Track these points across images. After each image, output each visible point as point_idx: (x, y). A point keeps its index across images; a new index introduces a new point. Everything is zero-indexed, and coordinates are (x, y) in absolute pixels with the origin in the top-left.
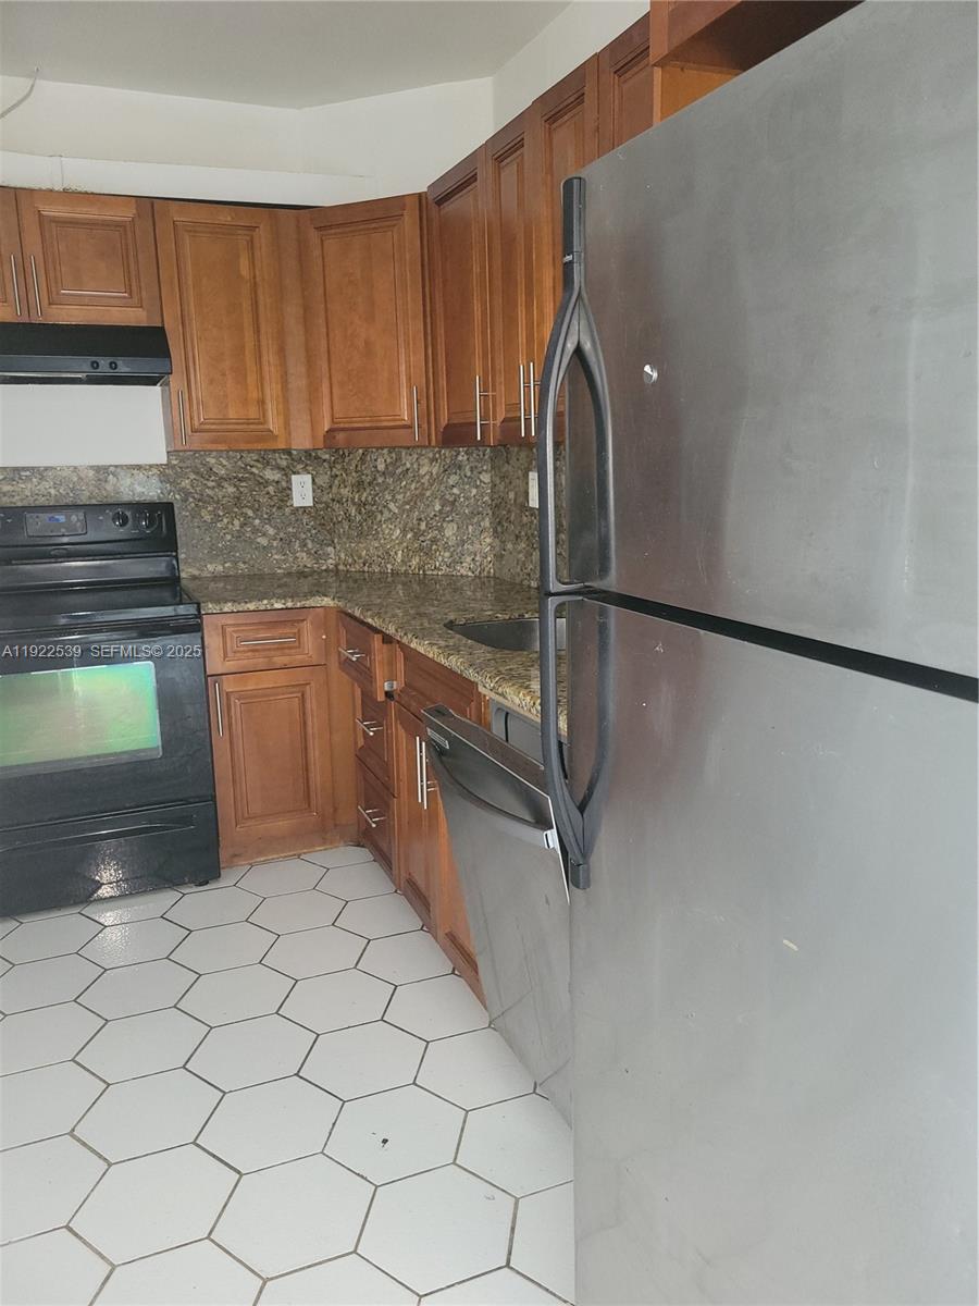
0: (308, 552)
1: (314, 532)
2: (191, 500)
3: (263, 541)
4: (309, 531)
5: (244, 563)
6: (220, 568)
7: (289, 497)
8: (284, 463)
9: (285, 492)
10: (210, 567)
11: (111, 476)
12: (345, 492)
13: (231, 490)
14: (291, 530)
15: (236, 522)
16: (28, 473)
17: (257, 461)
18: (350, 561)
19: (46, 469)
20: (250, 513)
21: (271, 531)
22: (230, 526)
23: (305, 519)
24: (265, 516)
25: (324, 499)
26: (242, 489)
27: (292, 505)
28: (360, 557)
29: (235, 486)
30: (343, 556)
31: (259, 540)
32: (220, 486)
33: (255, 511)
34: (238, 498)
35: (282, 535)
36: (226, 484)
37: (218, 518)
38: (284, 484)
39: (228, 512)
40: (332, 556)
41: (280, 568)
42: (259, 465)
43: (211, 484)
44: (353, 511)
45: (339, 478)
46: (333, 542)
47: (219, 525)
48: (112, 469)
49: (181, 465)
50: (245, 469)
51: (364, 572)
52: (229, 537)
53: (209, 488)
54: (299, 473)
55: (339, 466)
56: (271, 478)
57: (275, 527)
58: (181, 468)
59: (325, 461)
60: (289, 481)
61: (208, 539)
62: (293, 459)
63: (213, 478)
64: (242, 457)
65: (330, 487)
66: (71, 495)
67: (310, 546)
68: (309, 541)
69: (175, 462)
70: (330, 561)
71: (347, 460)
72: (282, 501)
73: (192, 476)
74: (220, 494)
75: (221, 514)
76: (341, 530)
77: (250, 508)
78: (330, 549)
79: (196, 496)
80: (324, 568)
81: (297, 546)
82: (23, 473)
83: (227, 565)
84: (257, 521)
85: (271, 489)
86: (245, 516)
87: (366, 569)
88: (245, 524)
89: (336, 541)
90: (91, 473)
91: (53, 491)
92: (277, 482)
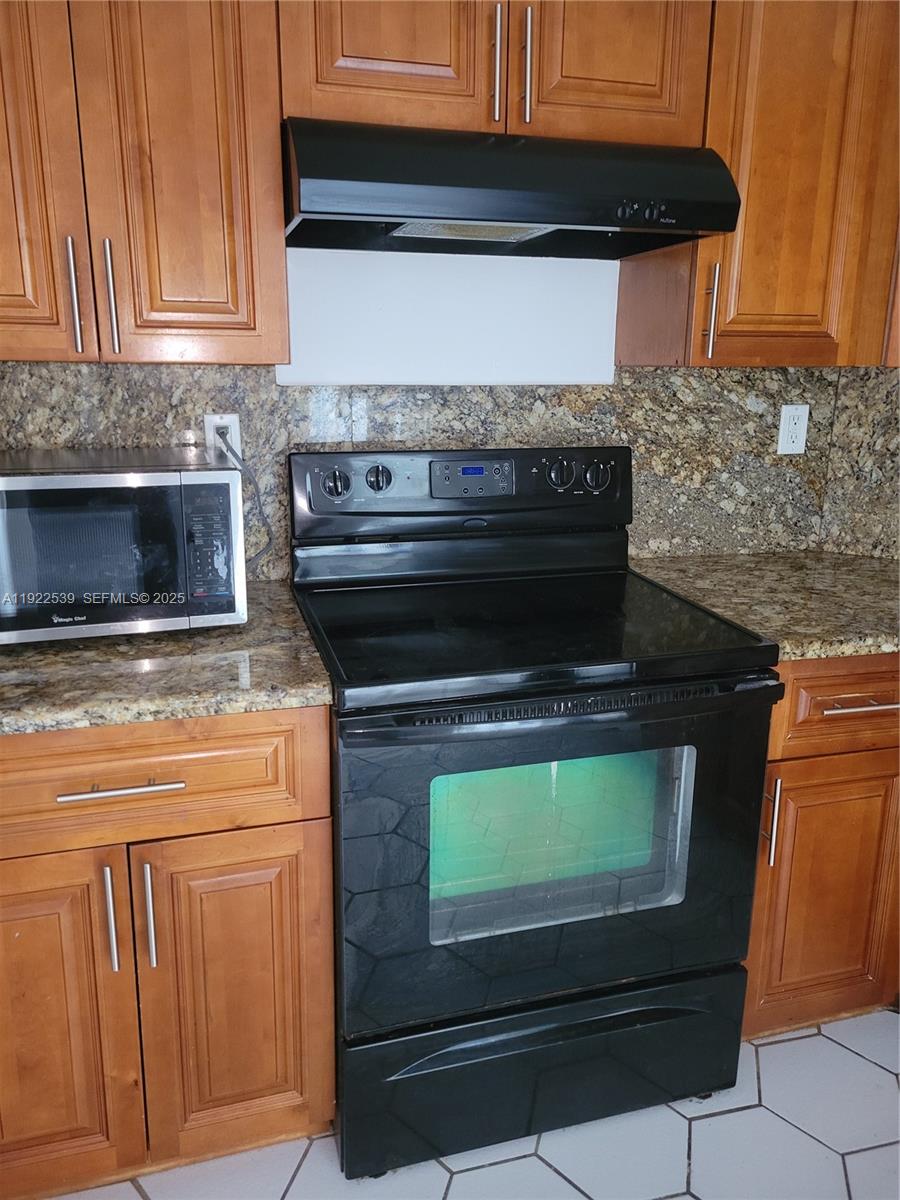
0: (786, 524)
1: (798, 492)
2: (641, 441)
3: (728, 506)
4: (792, 491)
5: (699, 538)
6: (666, 545)
7: (773, 439)
8: (774, 387)
9: (769, 431)
10: (653, 544)
11: (539, 402)
12: (857, 433)
13: (697, 426)
14: (767, 489)
15: (697, 477)
16: (426, 396)
17: (739, 382)
18: (848, 538)
19: (454, 389)
20: (717, 462)
21: (741, 491)
22: (688, 483)
23: (790, 472)
24: (737, 468)
25: (820, 444)
26: (712, 426)
27: (775, 452)
28: (868, 535)
29: (704, 421)
30: (835, 530)
31: (722, 504)
32: (683, 420)
33: (725, 459)
34: (705, 440)
35: (755, 497)
36: (690, 418)
37: (673, 469)
38: (770, 419)
39: (688, 460)
40: (816, 529)
41: (744, 546)
42: (741, 390)
43: (672, 417)
44: (868, 464)
45: (849, 412)
46: (821, 508)
47: (673, 481)
48: (541, 391)
49: (633, 387)
50: (721, 395)
51: (872, 557)
52: (683, 499)
53: (668, 423)
54: (792, 403)
55: (853, 393)
56: (754, 409)
57: (748, 485)
58: (634, 391)
59: (830, 384)
60: (777, 415)
61: (656, 501)
62: (788, 381)
63: (676, 407)
64: (719, 375)
65: (832, 424)
66: (482, 431)
67: (789, 513)
68: (788, 506)
69: (627, 382)
70: (813, 537)
71: (871, 383)
72: (763, 445)
73: (648, 404)
74: (682, 433)
75: (679, 464)
76: (840, 492)
77: (718, 454)
78: (815, 520)
79: (649, 435)
80: (803, 547)
81: (772, 513)
82: (419, 396)
83: (675, 541)
84: (725, 476)
85: (751, 426)
86: (709, 466)
87: (877, 553)
88: (708, 480)
89: (826, 507)
90: (512, 397)
91: (457, 425)
92: (761, 416)
